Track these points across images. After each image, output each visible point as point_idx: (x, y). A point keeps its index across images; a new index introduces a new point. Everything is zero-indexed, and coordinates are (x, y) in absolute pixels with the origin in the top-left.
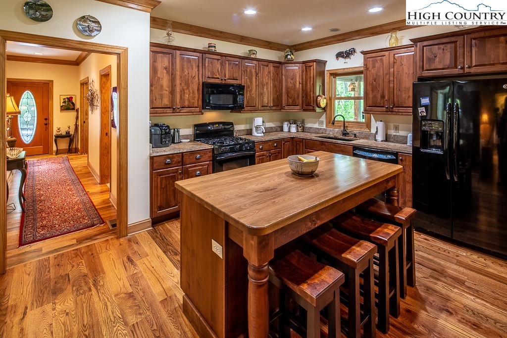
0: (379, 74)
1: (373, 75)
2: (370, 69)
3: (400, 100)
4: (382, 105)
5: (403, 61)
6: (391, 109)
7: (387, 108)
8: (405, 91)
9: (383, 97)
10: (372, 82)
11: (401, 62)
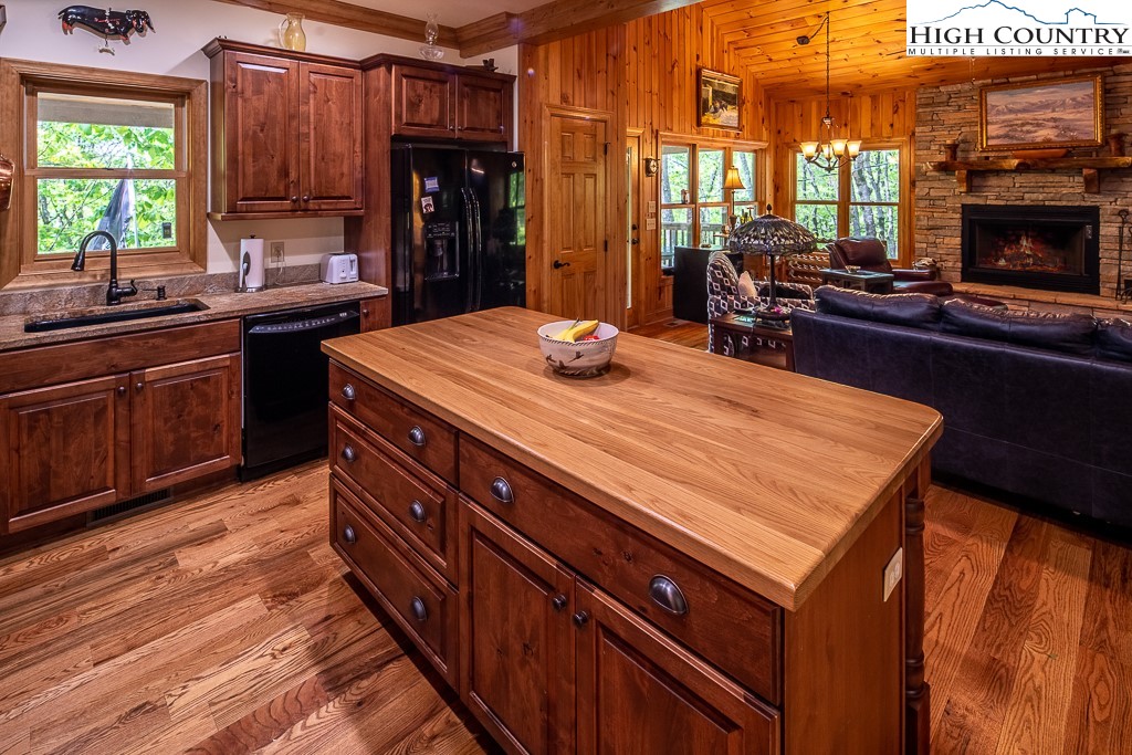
0: (274, 113)
1: (257, 114)
2: (248, 93)
3: (323, 181)
4: (282, 194)
5: (331, 92)
6: (302, 204)
7: (294, 201)
8: (334, 161)
9: (284, 172)
10: (255, 132)
11: (325, 94)
